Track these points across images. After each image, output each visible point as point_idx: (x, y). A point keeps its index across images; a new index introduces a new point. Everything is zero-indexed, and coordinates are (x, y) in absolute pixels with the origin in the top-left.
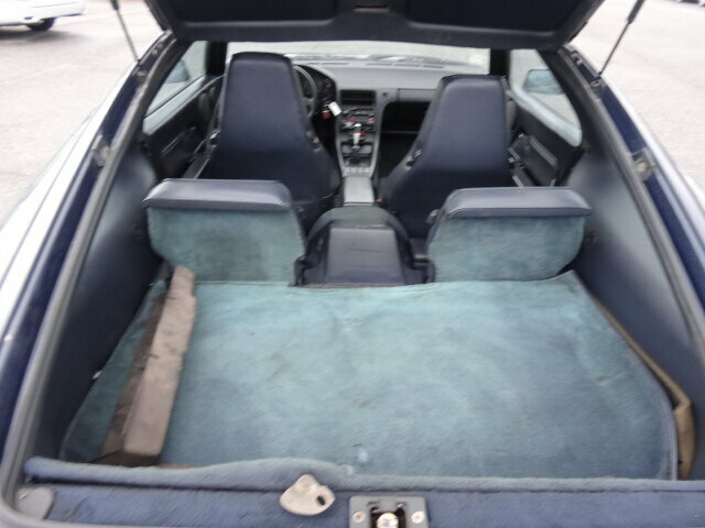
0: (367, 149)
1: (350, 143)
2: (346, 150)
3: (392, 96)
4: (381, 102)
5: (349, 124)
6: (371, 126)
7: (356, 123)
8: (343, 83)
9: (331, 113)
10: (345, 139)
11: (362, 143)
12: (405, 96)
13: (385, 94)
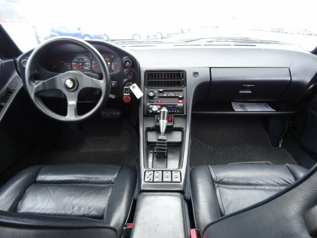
0: (176, 137)
1: (157, 129)
2: (152, 137)
3: (204, 76)
4: (192, 82)
5: (155, 108)
6: (182, 109)
7: (162, 106)
8: (147, 62)
9: (132, 95)
10: (151, 125)
11: (169, 130)
12: (218, 75)
13: (196, 74)
